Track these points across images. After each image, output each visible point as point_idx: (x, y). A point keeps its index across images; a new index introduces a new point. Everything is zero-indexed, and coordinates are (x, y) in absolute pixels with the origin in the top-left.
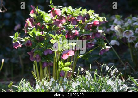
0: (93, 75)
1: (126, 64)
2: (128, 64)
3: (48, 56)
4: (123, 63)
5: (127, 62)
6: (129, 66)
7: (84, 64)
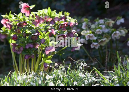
0: (67, 69)
1: (94, 60)
2: (97, 60)
3: (29, 49)
4: (92, 60)
5: (95, 58)
6: (97, 62)
7: (58, 59)
